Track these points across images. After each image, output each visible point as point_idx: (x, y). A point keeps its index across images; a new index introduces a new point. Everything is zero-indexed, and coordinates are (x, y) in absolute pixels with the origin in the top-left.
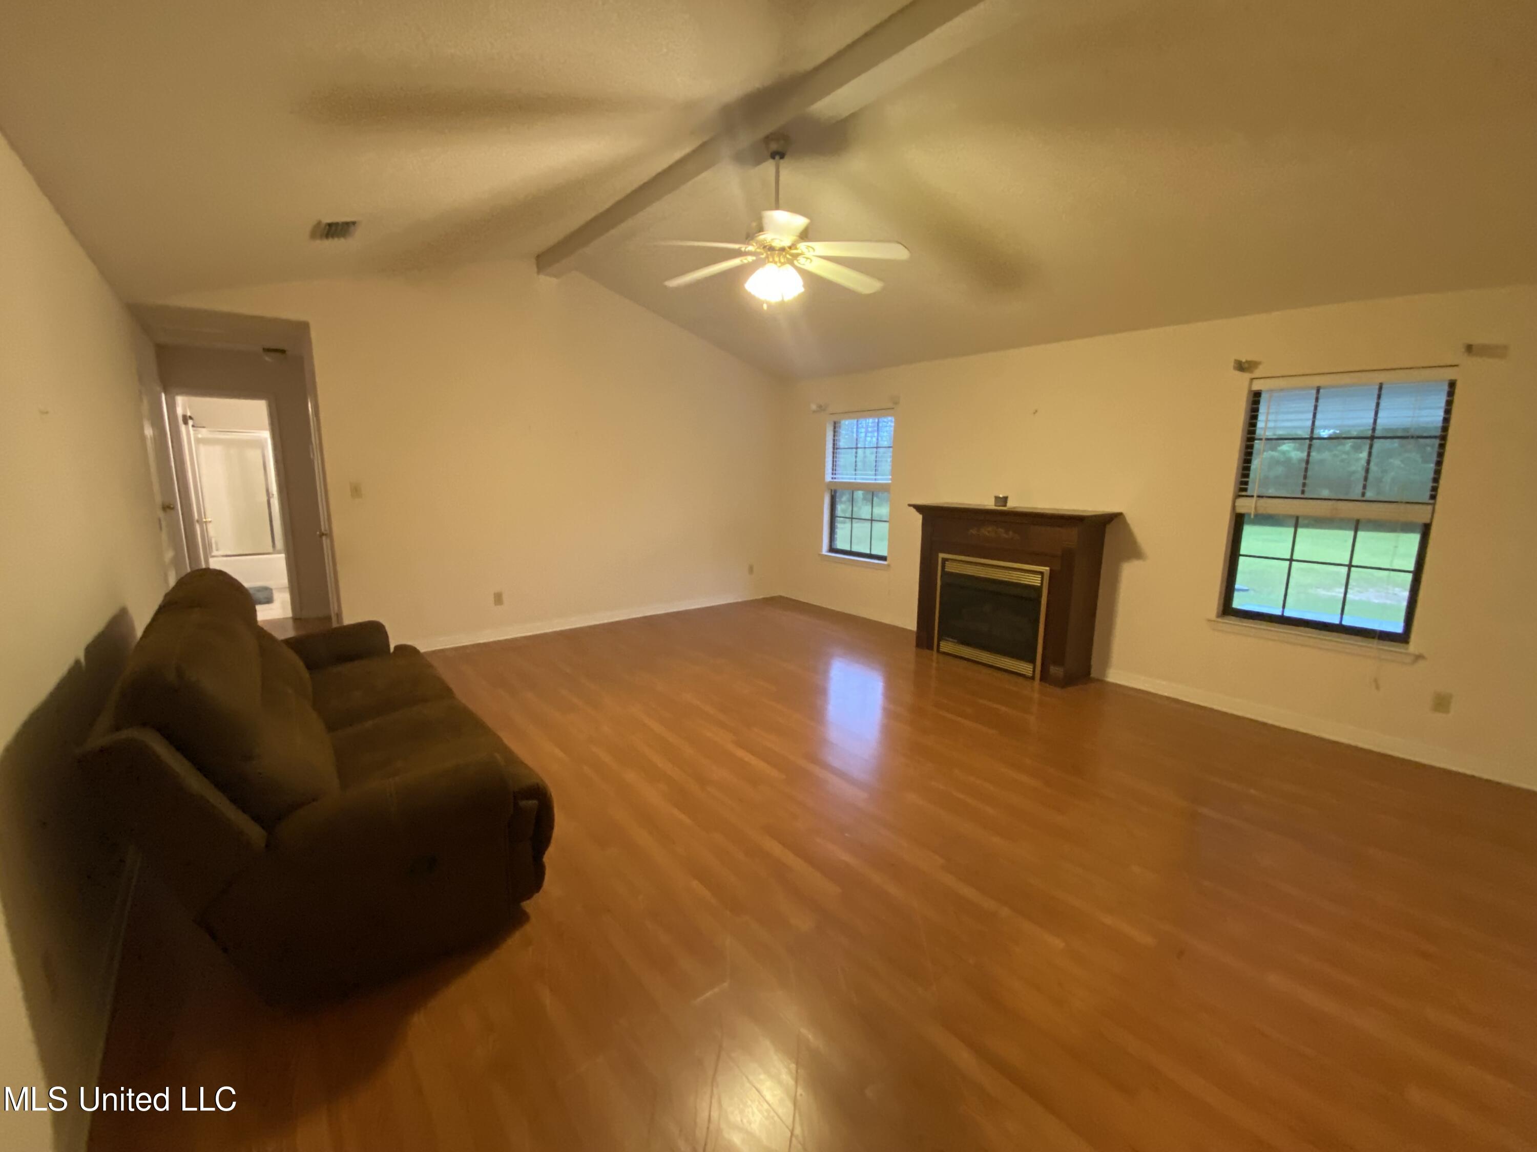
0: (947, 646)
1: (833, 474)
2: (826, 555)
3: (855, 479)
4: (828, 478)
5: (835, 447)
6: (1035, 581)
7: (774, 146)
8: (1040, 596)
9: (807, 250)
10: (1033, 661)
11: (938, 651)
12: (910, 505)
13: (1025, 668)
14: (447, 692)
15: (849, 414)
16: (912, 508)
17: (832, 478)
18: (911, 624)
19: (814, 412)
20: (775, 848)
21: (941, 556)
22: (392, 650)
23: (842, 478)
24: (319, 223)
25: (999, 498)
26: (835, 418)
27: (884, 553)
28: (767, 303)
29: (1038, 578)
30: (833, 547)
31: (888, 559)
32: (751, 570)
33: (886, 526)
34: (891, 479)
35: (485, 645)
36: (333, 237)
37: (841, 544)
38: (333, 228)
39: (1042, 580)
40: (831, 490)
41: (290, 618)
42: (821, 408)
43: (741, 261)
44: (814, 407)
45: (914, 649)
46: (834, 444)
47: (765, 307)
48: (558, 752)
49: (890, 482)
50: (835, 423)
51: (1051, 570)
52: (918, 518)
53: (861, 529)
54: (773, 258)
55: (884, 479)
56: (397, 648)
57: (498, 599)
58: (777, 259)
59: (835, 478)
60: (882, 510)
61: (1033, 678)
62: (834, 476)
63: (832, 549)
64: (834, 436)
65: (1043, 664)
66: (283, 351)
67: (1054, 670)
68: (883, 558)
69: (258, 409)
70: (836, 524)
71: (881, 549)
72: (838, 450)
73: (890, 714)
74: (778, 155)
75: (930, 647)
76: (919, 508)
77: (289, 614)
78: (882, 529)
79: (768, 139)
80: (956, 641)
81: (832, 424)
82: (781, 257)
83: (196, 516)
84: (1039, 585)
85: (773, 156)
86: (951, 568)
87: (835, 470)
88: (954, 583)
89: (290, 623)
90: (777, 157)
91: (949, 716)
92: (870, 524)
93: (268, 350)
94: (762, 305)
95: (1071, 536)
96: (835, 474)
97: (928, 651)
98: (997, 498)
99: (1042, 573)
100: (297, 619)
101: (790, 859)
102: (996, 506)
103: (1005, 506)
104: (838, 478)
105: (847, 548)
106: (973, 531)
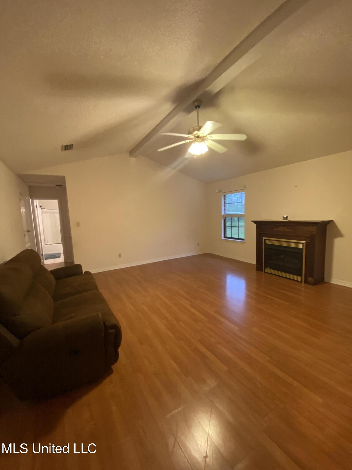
0: (268, 270)
1: (224, 212)
2: (223, 239)
3: (232, 213)
4: (223, 213)
5: (225, 204)
6: (300, 246)
7: (196, 104)
8: (302, 252)
9: (210, 137)
10: (301, 276)
11: (265, 272)
12: (251, 221)
13: (299, 278)
14: (96, 287)
15: (229, 192)
16: (252, 222)
17: (224, 214)
18: (254, 262)
19: (218, 193)
20: (203, 349)
21: (264, 238)
22: (83, 273)
23: (228, 213)
24: (63, 145)
25: (284, 217)
26: (225, 194)
27: (243, 238)
28: (196, 155)
29: (302, 245)
30: (225, 236)
31: (245, 240)
32: (198, 244)
33: (243, 229)
34: (245, 213)
35: (117, 270)
36: (67, 150)
37: (228, 235)
38: (67, 147)
39: (303, 246)
40: (224, 218)
41: (64, 262)
42: (220, 191)
43: (185, 142)
44: (217, 191)
45: (255, 271)
46: (224, 203)
47: (195, 157)
48: (132, 307)
49: (244, 214)
50: (224, 196)
51: (306, 243)
52: (255, 225)
53: (235, 230)
54: (198, 141)
55: (242, 213)
56: (85, 272)
57: (120, 256)
58: (199, 141)
59: (225, 214)
60: (242, 224)
61: (301, 282)
62: (225, 213)
63: (225, 237)
64: (224, 200)
65: (305, 277)
66: (61, 186)
67: (309, 279)
68: (243, 239)
69: (55, 202)
70: (226, 229)
71: (242, 236)
72: (226, 204)
73: (248, 296)
74: (198, 107)
75: (261, 270)
76: (255, 222)
77: (63, 261)
78: (242, 230)
79: (194, 102)
80: (271, 268)
81: (223, 196)
82: (201, 140)
83: (39, 234)
84: (302, 248)
85: (196, 107)
86: (267, 242)
87: (225, 211)
88: (269, 248)
89: (64, 263)
90: (198, 108)
91: (270, 297)
92: (238, 229)
93: (57, 186)
94: (194, 157)
95: (313, 229)
96: (225, 212)
97: (262, 272)
98: (283, 217)
99: (303, 244)
100: (65, 262)
101: (208, 353)
102: (283, 220)
103: (287, 220)
104: (226, 213)
105: (230, 236)
106: (276, 229)
